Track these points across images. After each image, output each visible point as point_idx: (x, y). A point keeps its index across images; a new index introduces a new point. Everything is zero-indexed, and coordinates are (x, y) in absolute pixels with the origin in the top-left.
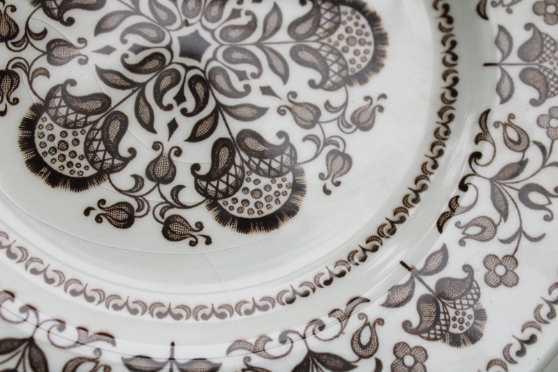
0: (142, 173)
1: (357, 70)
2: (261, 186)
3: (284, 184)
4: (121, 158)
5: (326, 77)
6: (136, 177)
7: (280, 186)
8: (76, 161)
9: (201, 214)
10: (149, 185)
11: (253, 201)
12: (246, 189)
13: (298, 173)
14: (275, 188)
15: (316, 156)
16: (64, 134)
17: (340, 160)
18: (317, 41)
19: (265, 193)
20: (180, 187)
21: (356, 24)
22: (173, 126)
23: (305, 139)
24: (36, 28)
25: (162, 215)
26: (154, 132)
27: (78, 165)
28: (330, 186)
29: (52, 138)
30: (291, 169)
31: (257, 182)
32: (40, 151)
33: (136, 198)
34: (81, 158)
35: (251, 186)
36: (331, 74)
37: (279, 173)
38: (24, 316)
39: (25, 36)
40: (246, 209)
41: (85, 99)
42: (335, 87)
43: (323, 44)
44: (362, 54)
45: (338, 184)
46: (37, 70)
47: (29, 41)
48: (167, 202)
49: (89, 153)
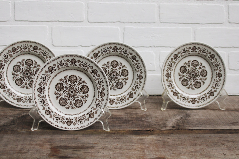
1: (60, 101)
5: (62, 98)
9: (61, 82)
17: (56, 94)
20: (64, 82)
21: (63, 104)
22: (68, 86)
23: (59, 93)
24: (82, 84)
33: (66, 79)
37: (59, 89)
40: (58, 85)
41: (75, 82)
43: (64, 101)
45: (54, 92)
46: (80, 81)
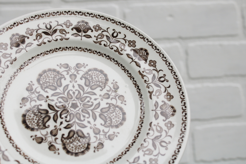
0: (40, 93)
1: (67, 147)
2: (34, 120)
3: (35, 126)
4: (45, 89)
5: (65, 139)
6: (39, 92)
7: (34, 125)
8: (45, 79)
9: (28, 106)
10: (37, 95)
11: (31, 118)
12: (34, 117)
13: (37, 130)
14: (34, 124)
15: (42, 135)
16: (52, 77)
17: (40, 140)
18: (76, 137)
19: (32, 121)
20: (36, 102)
21: (81, 148)
22: (53, 100)
23: (47, 132)
24: (79, 72)
25: (29, 97)
26: (51, 96)
27: (43, 80)
28: (33, 138)
29: (51, 75)
30: (39, 128)
31: (36, 119)
32: (48, 73)
33: (34, 92)
34: (45, 81)
35: (35, 118)
36: (66, 140)
37: (38, 125)
38: (6, 65)
39: (77, 70)
40: (29, 116)
41: (61, 82)
42: (62, 141)
43: (75, 138)
44: (72, 149)
45: (33, 139)
46: (69, 72)
47: (76, 71)
48: (32, 98)
49: (46, 82)
